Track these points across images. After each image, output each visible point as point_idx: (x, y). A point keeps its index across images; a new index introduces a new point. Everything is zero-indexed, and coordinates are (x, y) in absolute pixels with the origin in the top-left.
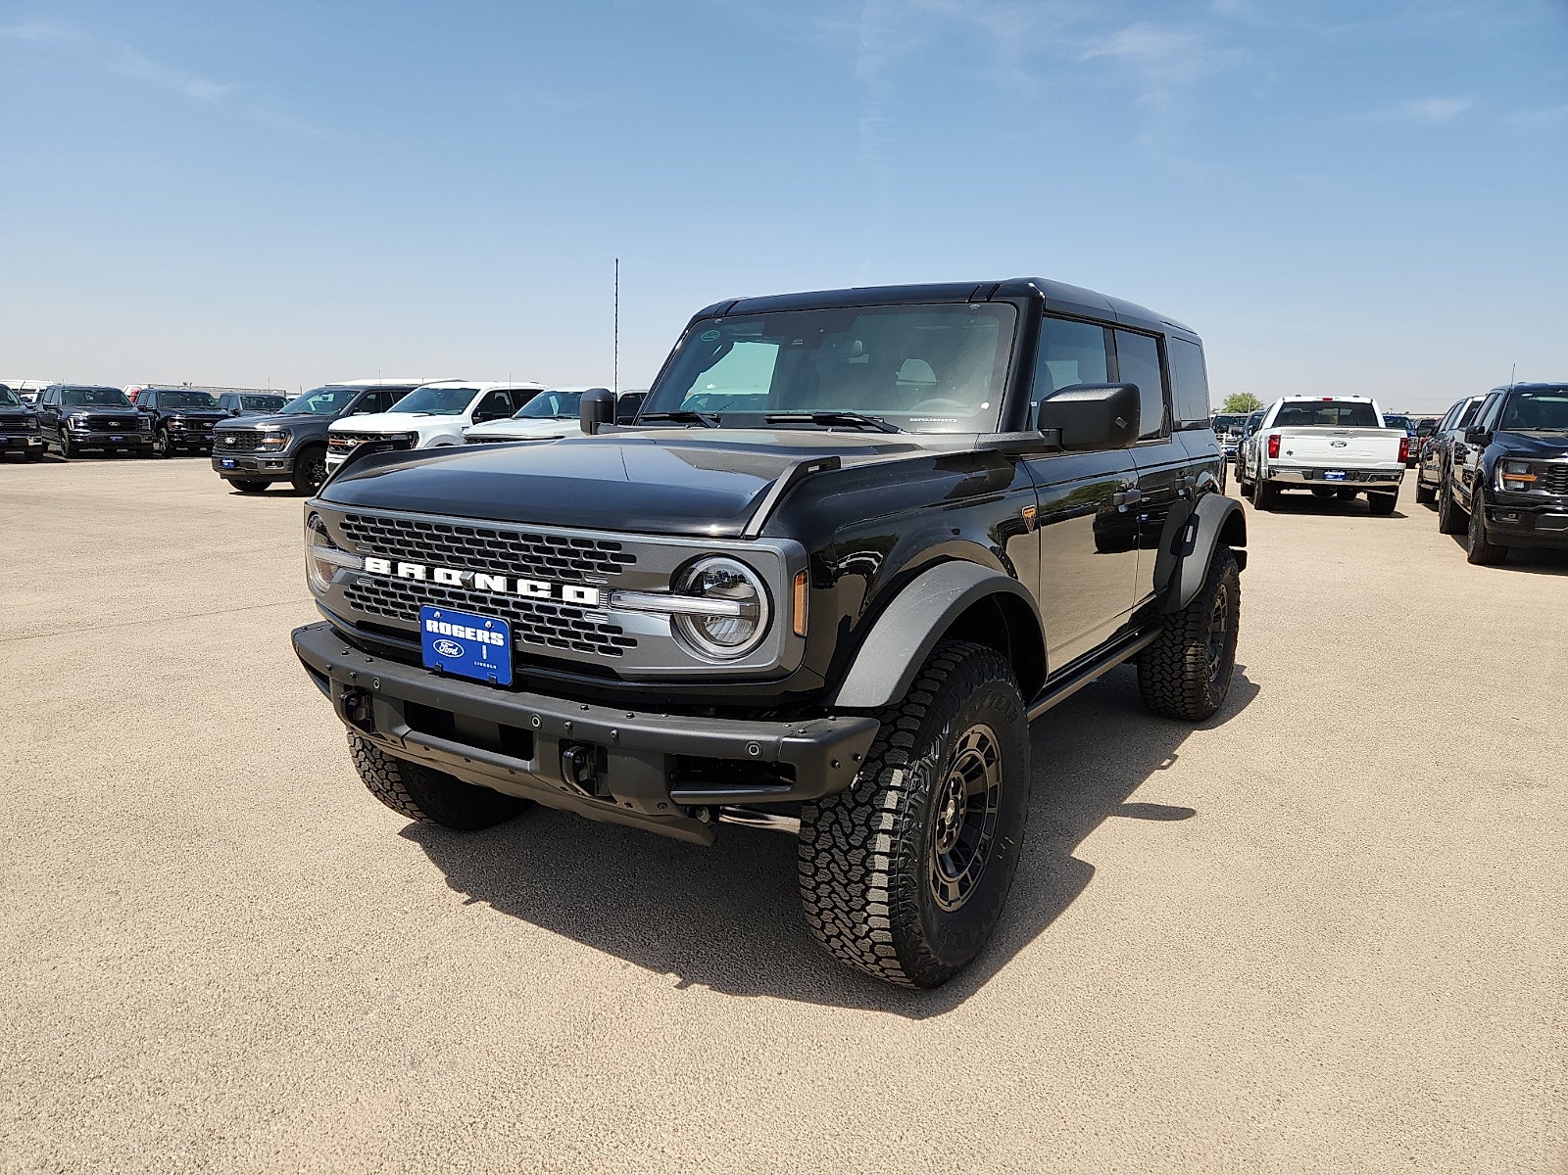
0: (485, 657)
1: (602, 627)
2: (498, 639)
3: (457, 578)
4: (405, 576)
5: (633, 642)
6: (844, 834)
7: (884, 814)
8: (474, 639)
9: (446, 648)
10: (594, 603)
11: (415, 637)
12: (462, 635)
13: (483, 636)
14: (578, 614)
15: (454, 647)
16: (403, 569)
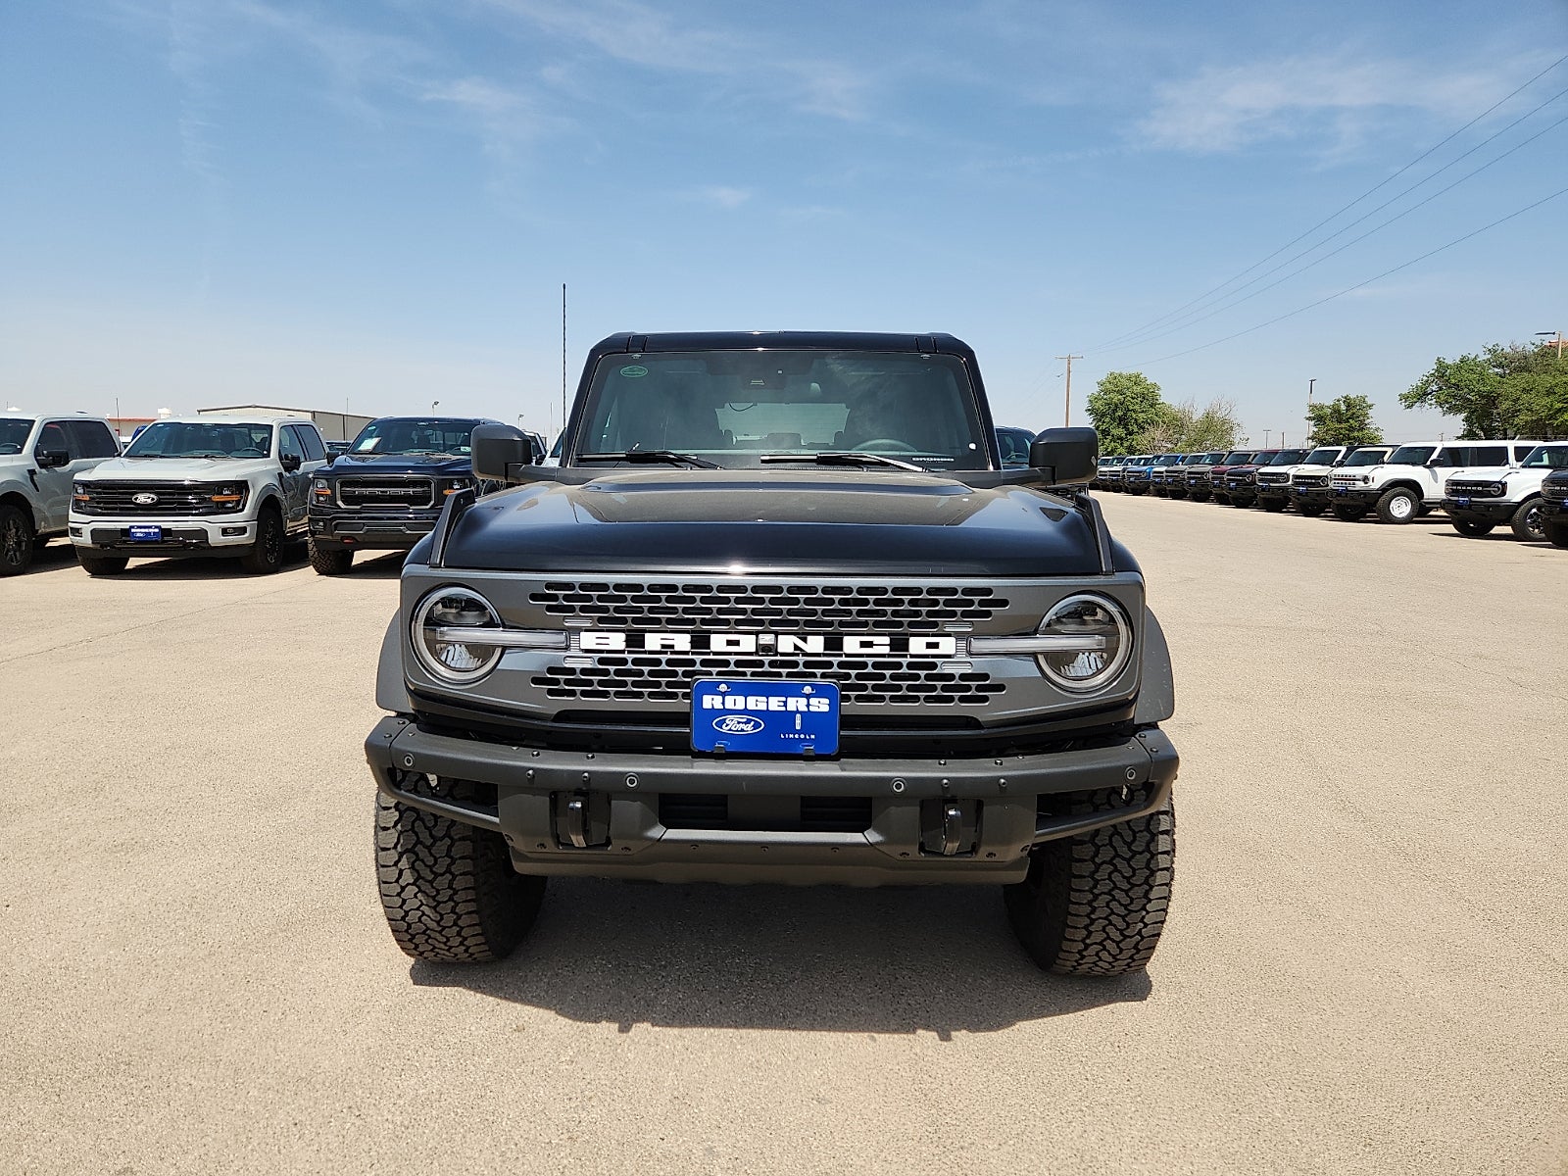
0: (798, 727)
1: (963, 677)
2: (821, 705)
3: (748, 643)
4: (659, 648)
5: (1000, 688)
6: (1125, 842)
7: (1161, 816)
8: (783, 709)
9: (732, 724)
10: (953, 652)
11: (682, 719)
12: (762, 707)
13: (795, 704)
14: (934, 666)
15: (748, 722)
16: (653, 641)
